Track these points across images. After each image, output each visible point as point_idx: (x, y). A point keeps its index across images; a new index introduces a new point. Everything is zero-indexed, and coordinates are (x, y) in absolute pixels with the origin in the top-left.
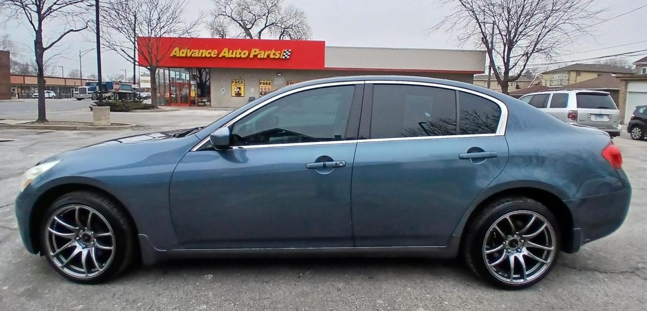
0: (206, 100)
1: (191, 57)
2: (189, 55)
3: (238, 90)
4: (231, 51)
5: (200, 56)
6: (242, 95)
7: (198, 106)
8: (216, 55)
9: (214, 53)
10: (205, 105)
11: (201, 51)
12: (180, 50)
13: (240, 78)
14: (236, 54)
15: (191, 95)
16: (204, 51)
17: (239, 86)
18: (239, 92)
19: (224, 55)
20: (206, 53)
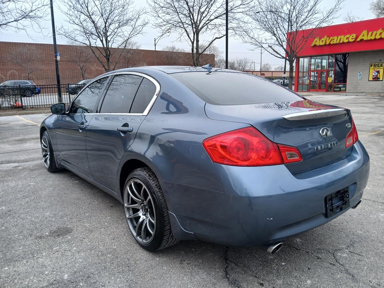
0: (342, 86)
1: (330, 44)
2: (327, 43)
3: (377, 73)
4: (370, 33)
5: (338, 42)
6: (381, 79)
7: (334, 91)
8: (353, 40)
9: (351, 38)
10: (340, 90)
11: (340, 37)
12: (320, 39)
13: (380, 60)
14: (375, 36)
15: (328, 81)
16: (343, 37)
17: (378, 70)
18: (377, 76)
19: (362, 38)
20: (344, 39)
